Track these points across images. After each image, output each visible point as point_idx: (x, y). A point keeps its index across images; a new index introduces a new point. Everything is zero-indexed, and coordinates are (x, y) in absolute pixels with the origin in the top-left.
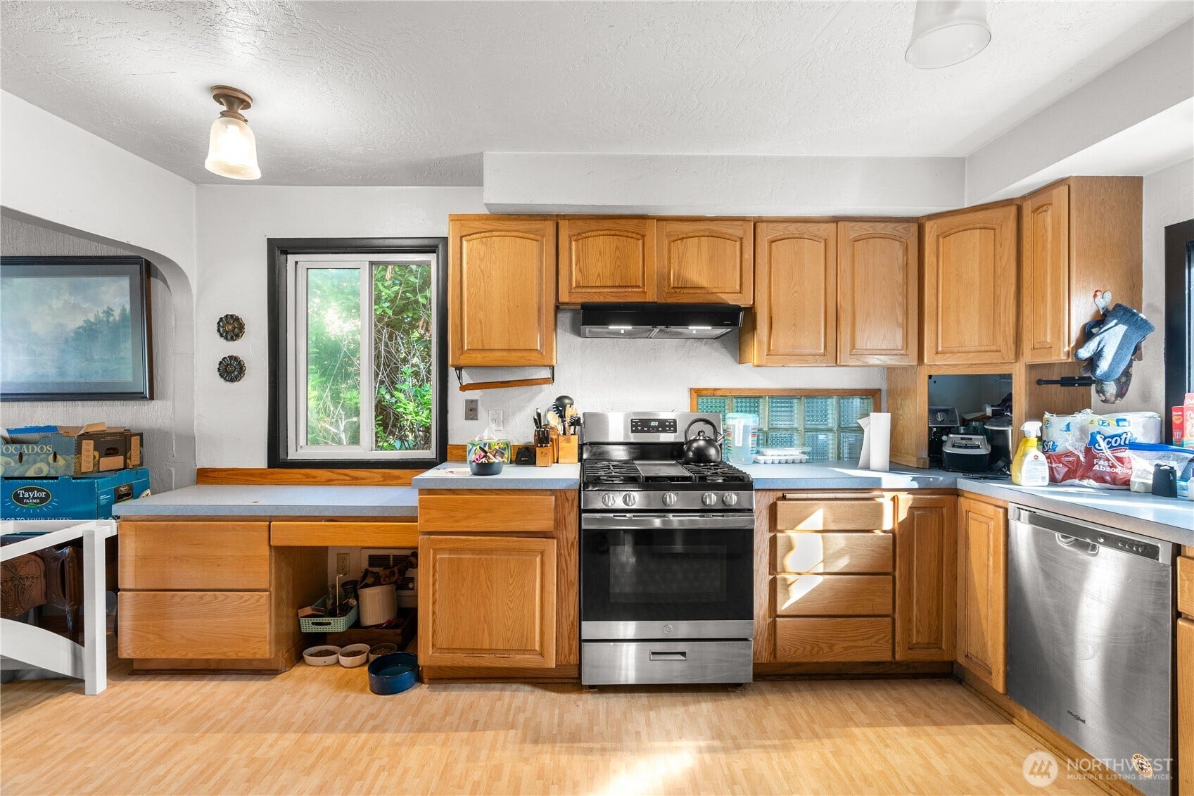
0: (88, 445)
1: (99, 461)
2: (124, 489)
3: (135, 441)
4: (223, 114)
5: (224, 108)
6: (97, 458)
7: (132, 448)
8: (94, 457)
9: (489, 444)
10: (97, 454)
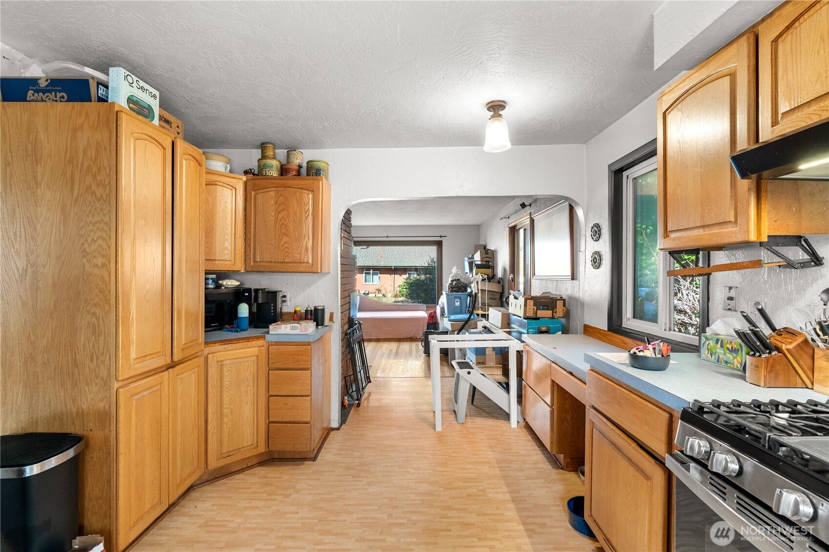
0: (530, 302)
1: (536, 312)
2: (544, 329)
3: (559, 304)
4: (492, 117)
5: (492, 113)
6: (535, 310)
7: (557, 307)
8: (534, 309)
9: (722, 341)
10: (535, 308)
